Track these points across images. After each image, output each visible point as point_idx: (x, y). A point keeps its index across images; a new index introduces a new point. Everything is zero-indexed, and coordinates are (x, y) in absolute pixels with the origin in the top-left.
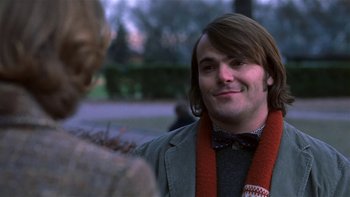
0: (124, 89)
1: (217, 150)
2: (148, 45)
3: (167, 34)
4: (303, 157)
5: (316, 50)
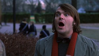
0: (40, 20)
1: (58, 43)
2: (47, 7)
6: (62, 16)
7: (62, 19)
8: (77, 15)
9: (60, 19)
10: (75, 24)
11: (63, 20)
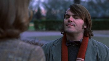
0: (40, 27)
1: (68, 46)
3: (53, 10)
4: (95, 48)
5: (100, 15)
6: (71, 18)
7: (71, 21)
8: (88, 16)
9: (69, 21)
10: (85, 27)
11: (71, 23)
